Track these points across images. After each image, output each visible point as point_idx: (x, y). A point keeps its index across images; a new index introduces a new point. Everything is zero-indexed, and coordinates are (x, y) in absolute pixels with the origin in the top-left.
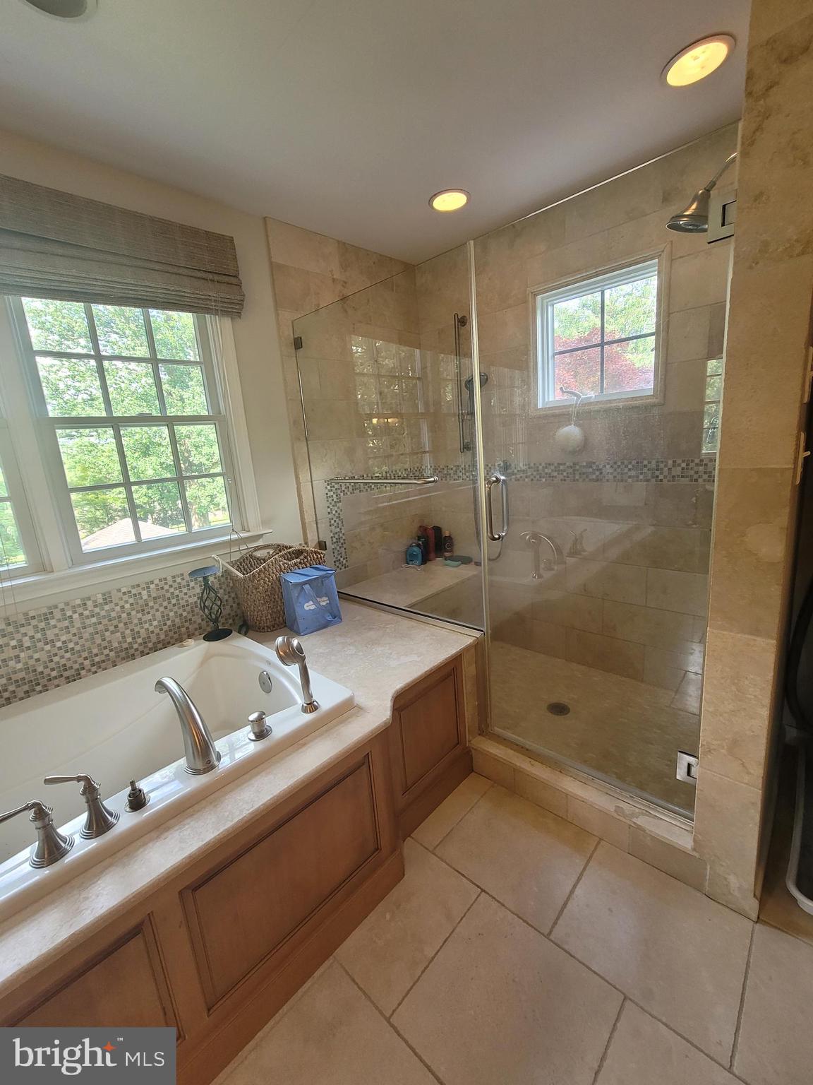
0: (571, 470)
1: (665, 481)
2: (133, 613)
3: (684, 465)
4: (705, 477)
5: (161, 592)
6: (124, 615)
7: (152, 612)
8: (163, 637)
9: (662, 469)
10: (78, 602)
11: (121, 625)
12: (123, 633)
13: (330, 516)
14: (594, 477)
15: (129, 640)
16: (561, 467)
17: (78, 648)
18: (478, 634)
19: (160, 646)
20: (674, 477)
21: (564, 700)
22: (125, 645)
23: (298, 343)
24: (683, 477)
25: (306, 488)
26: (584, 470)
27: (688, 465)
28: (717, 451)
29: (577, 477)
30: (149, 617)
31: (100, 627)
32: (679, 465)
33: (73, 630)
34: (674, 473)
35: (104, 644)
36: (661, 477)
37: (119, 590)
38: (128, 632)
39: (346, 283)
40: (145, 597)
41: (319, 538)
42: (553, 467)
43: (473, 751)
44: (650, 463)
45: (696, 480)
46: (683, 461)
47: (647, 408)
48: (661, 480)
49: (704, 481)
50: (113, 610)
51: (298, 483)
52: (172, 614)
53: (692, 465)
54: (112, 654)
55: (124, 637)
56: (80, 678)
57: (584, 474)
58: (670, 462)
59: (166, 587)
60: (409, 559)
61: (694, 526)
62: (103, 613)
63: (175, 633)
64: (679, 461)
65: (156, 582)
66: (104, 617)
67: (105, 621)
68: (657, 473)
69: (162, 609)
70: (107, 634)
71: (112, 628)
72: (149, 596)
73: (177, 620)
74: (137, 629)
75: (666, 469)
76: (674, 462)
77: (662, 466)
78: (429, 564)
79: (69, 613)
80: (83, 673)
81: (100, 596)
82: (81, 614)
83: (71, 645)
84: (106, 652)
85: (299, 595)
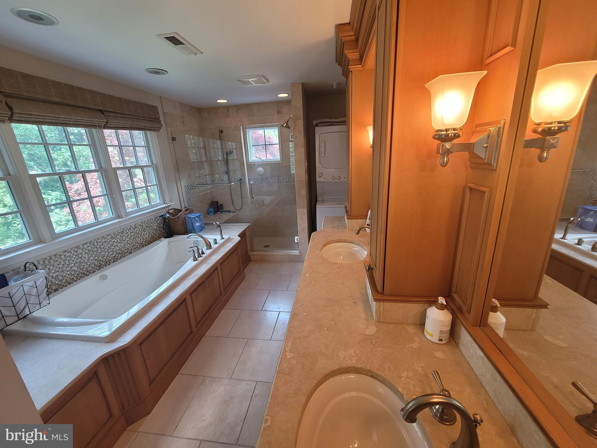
0: (261, 180)
2: (142, 231)
3: (288, 179)
4: (293, 181)
5: (148, 225)
6: (140, 232)
7: (146, 231)
8: (150, 240)
10: (129, 228)
11: (139, 235)
12: (140, 238)
13: (187, 198)
14: (267, 182)
15: (142, 240)
16: (258, 180)
17: (130, 243)
18: (249, 224)
19: (149, 243)
20: (286, 182)
21: (267, 245)
22: (141, 242)
23: (174, 139)
25: (180, 188)
26: (265, 180)
28: (295, 172)
29: (263, 182)
30: (146, 233)
31: (135, 236)
33: (129, 237)
35: (136, 242)
36: (284, 182)
37: (138, 224)
38: (141, 238)
39: (183, 117)
40: (144, 226)
41: (185, 206)
42: (256, 180)
43: (250, 256)
44: (281, 178)
45: (291, 182)
47: (279, 164)
50: (137, 230)
51: (177, 187)
52: (151, 232)
54: (138, 245)
55: (140, 240)
56: (132, 253)
57: (265, 181)
58: (286, 178)
59: (149, 223)
60: (209, 213)
62: (135, 232)
63: (152, 238)
65: (146, 221)
66: (135, 233)
67: (136, 234)
68: (283, 181)
69: (148, 230)
70: (137, 238)
71: (137, 237)
72: (145, 226)
73: (153, 234)
74: (143, 237)
77: (284, 179)
78: (216, 214)
79: (127, 231)
80: (132, 251)
81: (134, 226)
82: (130, 232)
83: (129, 242)
84: (137, 244)
85: (195, 221)
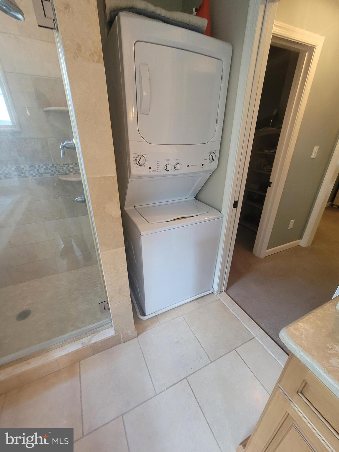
1: (37, 176)
3: (44, 167)
9: (33, 170)
20: (41, 174)
24: (46, 173)
27: (47, 167)
32: (42, 167)
34: (41, 172)
36: (34, 174)
45: (53, 175)
46: (44, 165)
48: (35, 176)
49: (57, 174)
53: (49, 167)
58: (37, 166)
61: (59, 197)
64: (41, 165)
68: (32, 172)
75: (36, 170)
76: (39, 166)
